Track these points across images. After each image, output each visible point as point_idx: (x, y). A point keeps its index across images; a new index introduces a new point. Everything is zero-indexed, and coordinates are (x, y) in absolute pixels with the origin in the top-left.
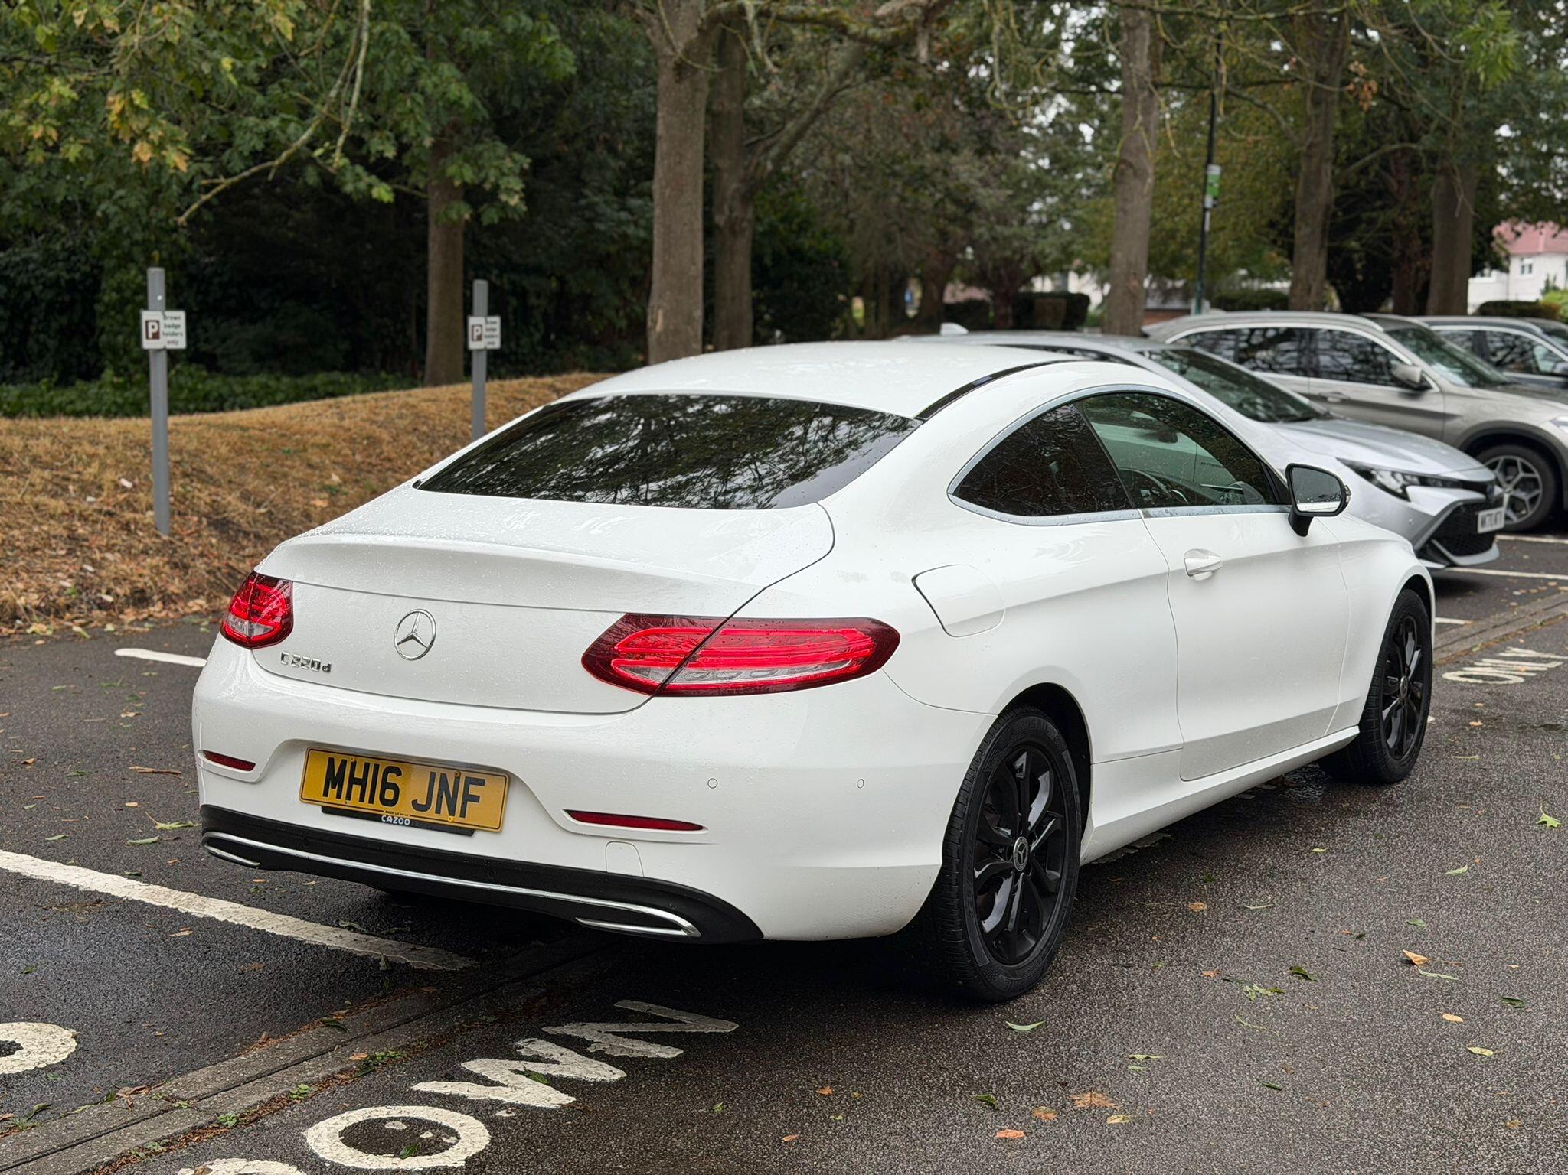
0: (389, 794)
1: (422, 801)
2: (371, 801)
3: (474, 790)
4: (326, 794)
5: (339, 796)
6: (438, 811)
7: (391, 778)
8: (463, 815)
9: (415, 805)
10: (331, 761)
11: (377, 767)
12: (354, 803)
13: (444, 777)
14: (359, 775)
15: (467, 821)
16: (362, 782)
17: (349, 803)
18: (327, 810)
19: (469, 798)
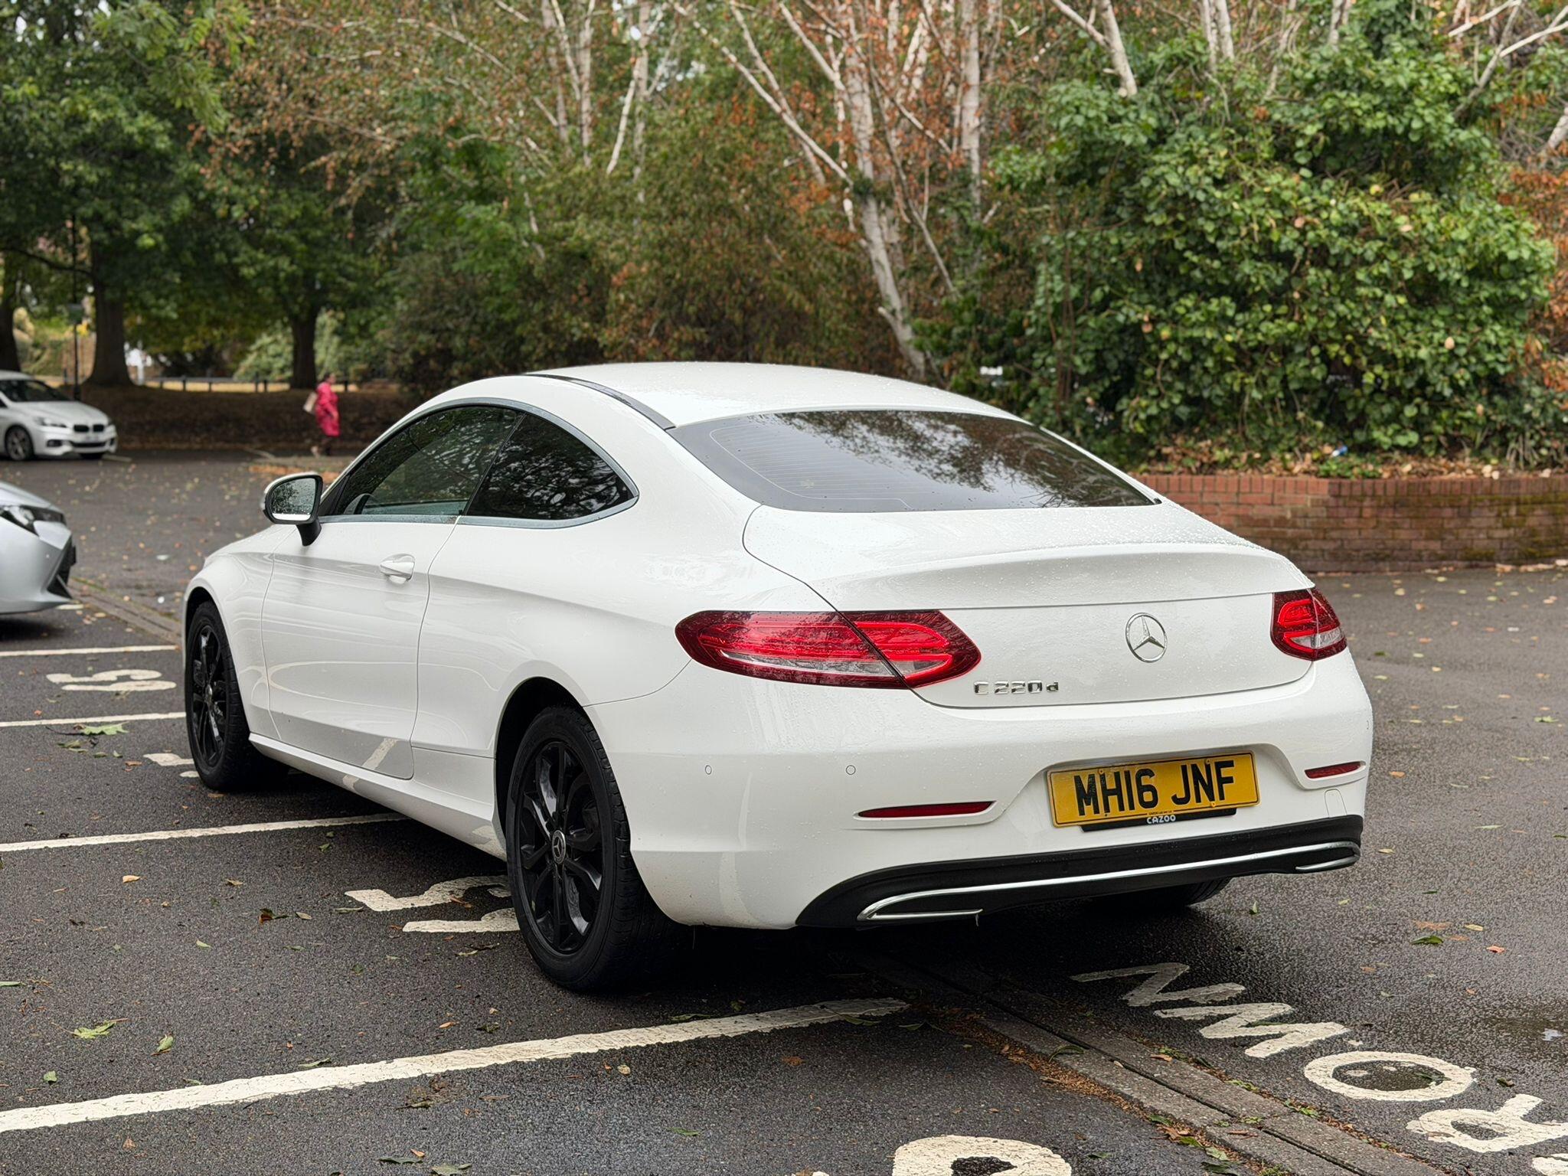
0: (1148, 796)
1: (1182, 795)
2: (1132, 807)
3: (1225, 772)
4: (1082, 813)
5: (1097, 811)
6: (1198, 800)
7: (1146, 781)
8: (1222, 797)
9: (1176, 800)
10: (1078, 780)
11: (1127, 775)
12: (1115, 813)
13: (1195, 768)
14: (1111, 785)
15: (1228, 802)
16: (1117, 791)
17: (1109, 815)
18: (1087, 828)
19: (1223, 781)
